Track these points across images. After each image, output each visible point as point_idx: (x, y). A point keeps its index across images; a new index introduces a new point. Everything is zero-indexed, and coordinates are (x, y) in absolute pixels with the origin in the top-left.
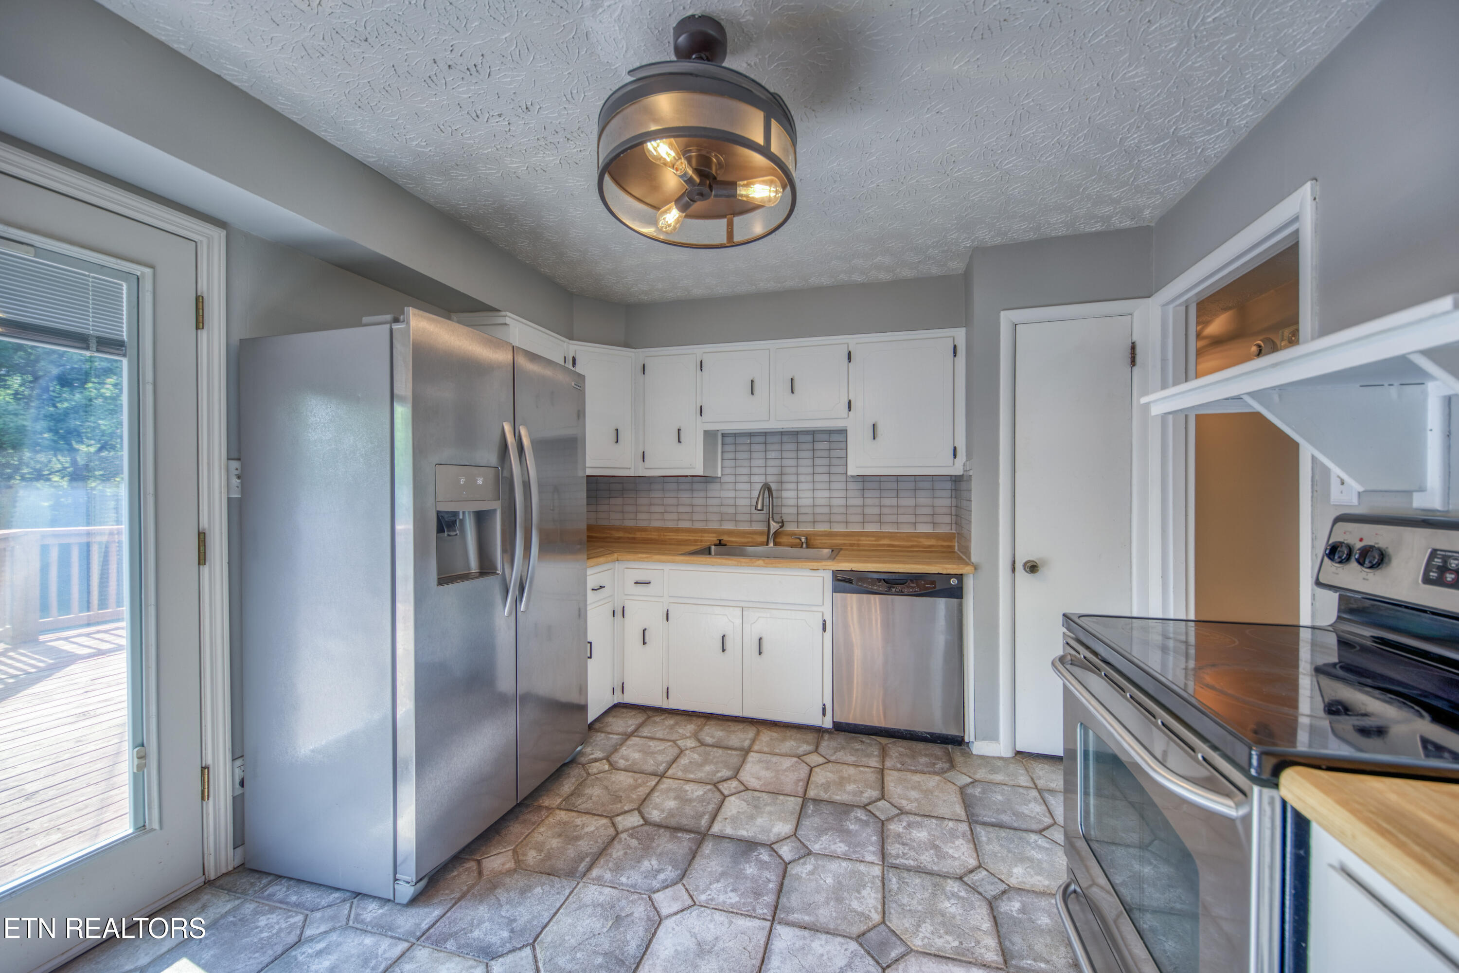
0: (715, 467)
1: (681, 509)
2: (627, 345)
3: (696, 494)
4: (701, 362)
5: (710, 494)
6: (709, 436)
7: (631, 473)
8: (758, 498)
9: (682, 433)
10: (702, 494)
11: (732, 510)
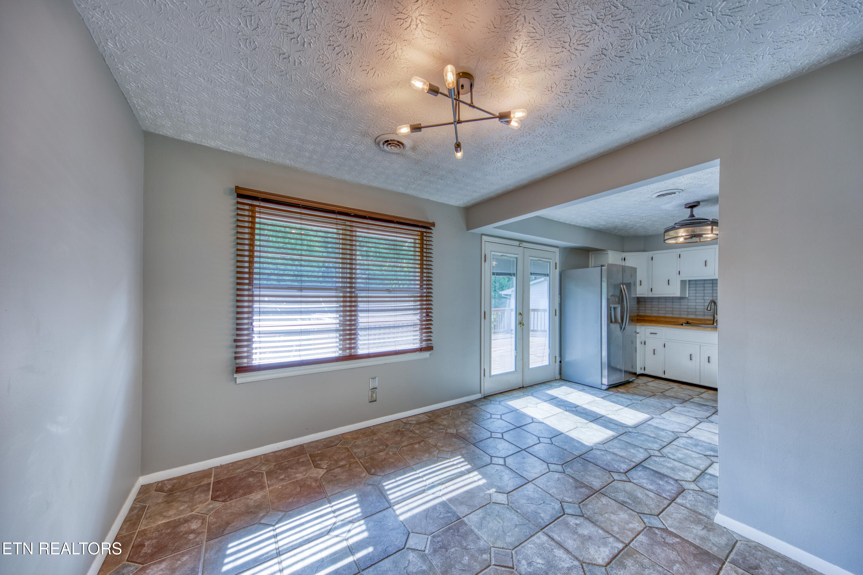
0: (685, 293)
1: (667, 309)
2: (644, 251)
3: (674, 304)
4: (680, 255)
5: (682, 304)
6: (683, 282)
7: (646, 296)
8: (708, 306)
9: (670, 281)
10: (678, 304)
11: (694, 310)
